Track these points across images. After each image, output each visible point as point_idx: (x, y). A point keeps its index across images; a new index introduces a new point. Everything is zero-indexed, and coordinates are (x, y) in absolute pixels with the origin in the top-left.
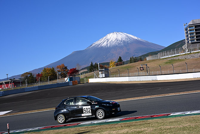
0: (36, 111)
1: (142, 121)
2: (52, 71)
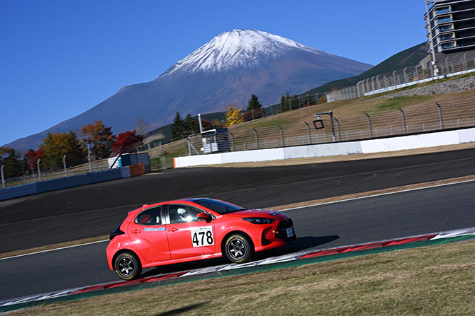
2: (69, 140)
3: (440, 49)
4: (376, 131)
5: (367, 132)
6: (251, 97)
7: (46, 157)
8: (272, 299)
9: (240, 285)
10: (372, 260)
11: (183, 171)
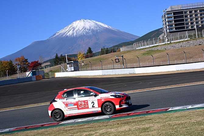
1: (138, 117)
3: (168, 31)
4: (141, 64)
5: (137, 65)
6: (88, 48)
8: (101, 134)
9: (86, 128)
10: (143, 119)
11: (58, 79)
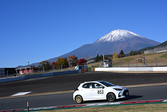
0: (51, 93)
1: (139, 105)
2: (65, 60)
4: (158, 64)
5: (155, 64)
7: (57, 65)
11: (97, 72)
